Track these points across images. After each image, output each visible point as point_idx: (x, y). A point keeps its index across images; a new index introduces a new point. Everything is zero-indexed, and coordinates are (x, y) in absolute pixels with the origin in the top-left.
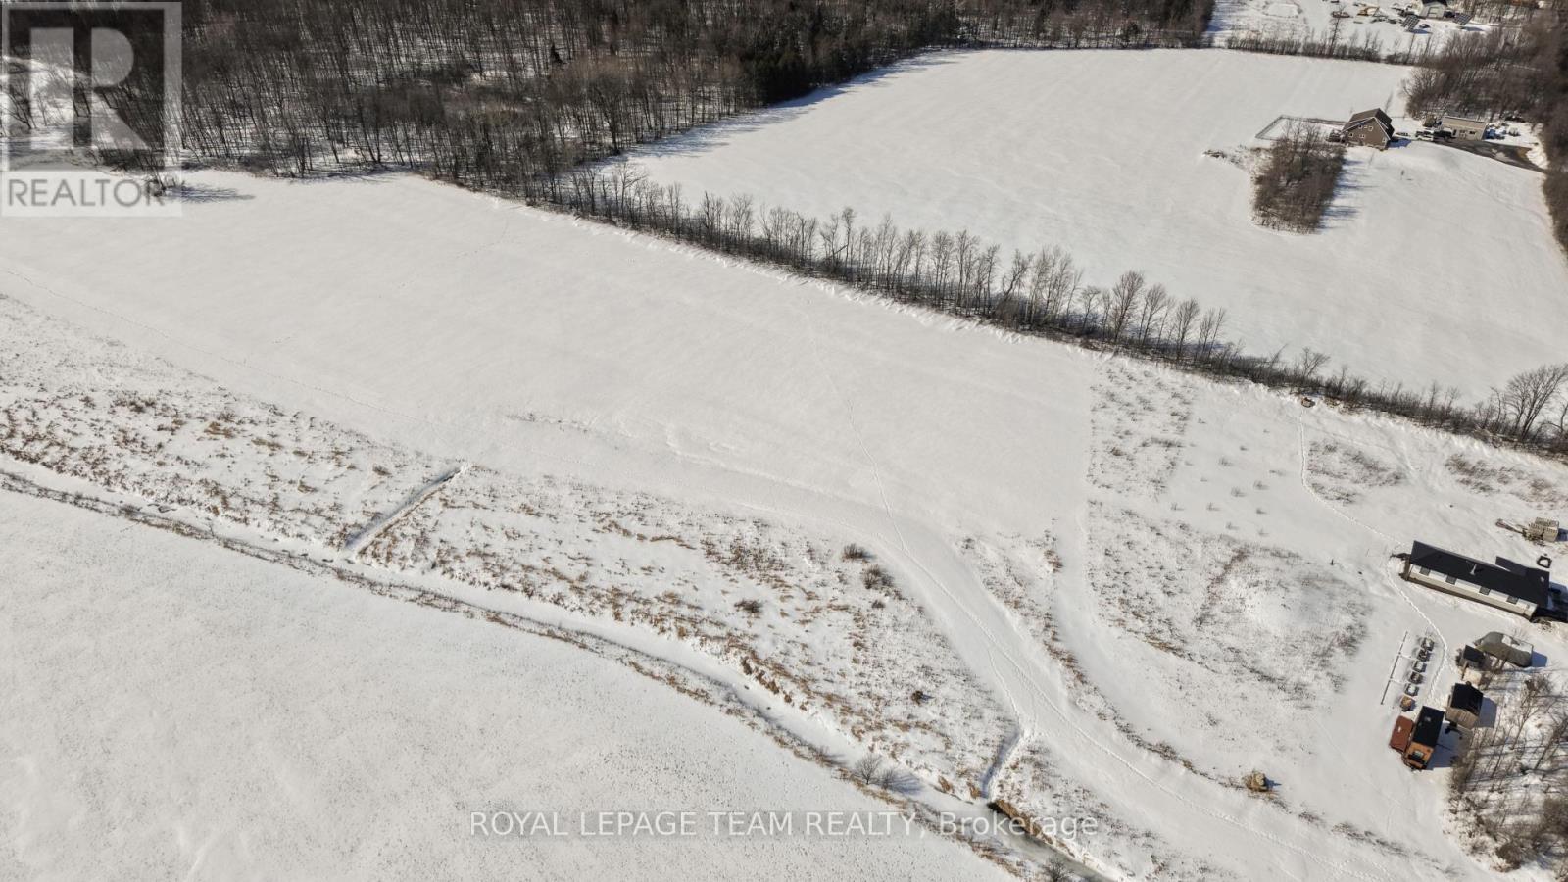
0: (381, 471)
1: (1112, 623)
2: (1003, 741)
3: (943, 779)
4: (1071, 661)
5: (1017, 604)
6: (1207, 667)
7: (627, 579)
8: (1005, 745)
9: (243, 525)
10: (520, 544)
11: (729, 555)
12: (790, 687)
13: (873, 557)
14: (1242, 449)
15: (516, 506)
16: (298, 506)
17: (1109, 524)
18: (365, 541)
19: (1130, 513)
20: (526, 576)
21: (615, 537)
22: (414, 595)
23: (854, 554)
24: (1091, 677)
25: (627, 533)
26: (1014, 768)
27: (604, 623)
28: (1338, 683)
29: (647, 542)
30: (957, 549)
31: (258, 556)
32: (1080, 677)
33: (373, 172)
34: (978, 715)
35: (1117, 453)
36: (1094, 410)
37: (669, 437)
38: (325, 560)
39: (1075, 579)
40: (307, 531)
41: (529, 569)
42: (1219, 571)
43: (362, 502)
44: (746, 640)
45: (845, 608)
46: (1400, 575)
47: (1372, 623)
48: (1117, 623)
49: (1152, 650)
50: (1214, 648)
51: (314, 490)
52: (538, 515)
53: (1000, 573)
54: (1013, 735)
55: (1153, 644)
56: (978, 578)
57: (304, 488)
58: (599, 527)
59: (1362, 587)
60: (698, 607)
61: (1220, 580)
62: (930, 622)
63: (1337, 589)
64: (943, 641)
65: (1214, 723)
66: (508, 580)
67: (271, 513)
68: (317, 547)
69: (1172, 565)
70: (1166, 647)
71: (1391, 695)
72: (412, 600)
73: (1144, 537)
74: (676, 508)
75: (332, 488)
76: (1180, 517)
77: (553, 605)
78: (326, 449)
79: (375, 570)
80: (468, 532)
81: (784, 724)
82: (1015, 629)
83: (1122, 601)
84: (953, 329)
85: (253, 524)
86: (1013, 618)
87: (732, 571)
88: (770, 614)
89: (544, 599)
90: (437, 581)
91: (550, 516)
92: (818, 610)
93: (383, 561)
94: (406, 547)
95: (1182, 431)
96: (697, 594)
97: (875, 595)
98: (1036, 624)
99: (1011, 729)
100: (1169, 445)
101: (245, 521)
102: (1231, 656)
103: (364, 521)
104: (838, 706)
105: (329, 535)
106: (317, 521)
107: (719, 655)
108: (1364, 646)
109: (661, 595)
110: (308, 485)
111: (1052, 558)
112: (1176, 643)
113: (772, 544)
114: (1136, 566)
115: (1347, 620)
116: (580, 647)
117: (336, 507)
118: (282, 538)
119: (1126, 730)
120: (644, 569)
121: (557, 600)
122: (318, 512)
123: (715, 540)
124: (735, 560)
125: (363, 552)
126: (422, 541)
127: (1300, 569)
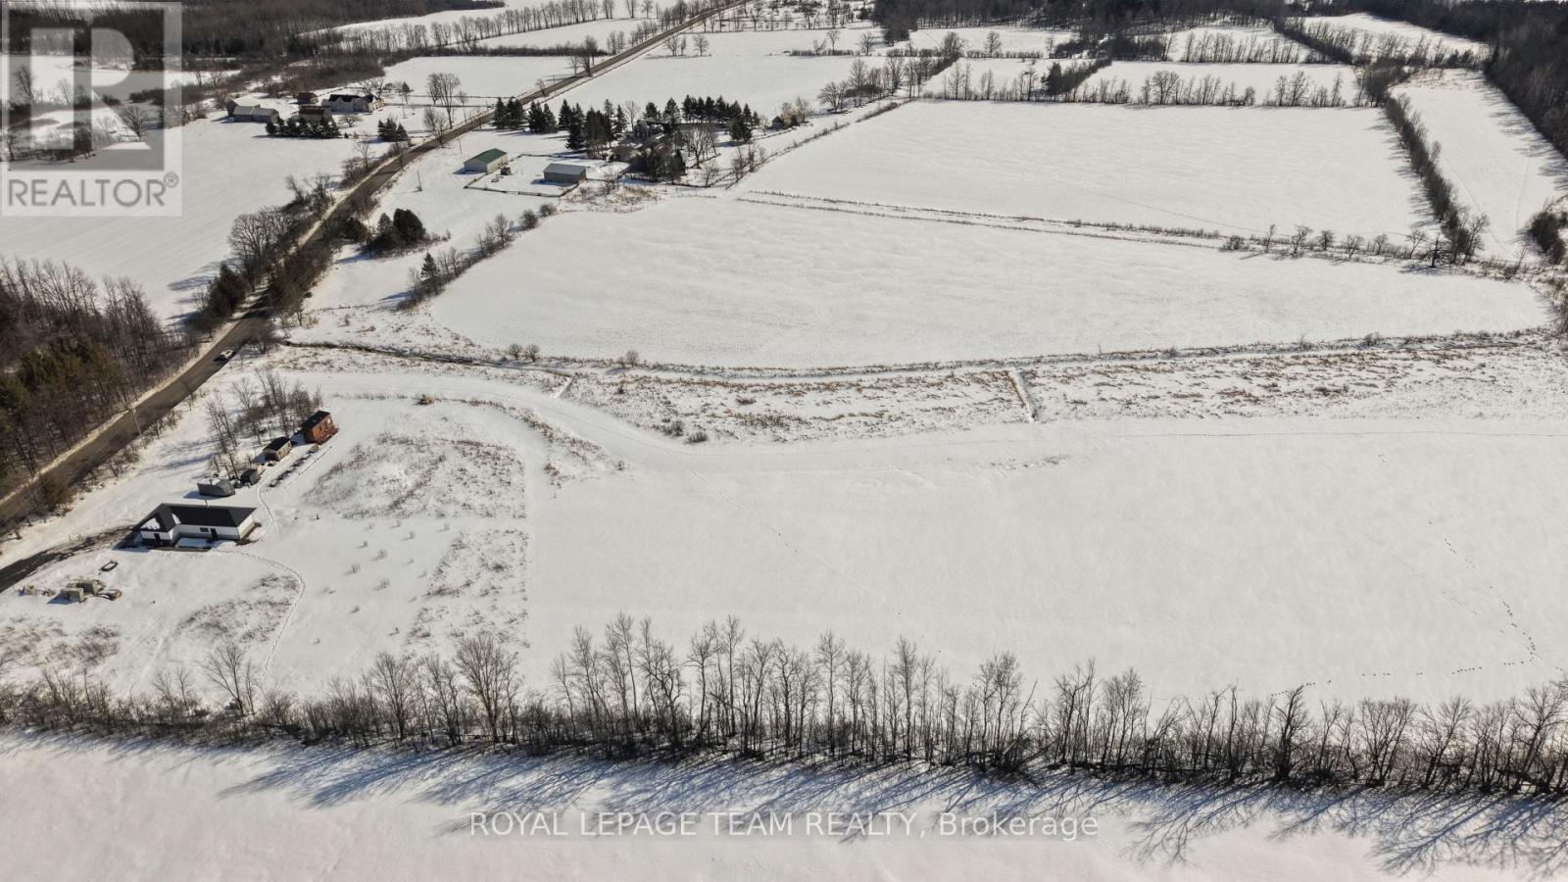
4: (534, 425)
7: (835, 396)
11: (785, 421)
13: (688, 442)
15: (958, 410)
17: (508, 503)
19: (488, 515)
21: (870, 411)
23: (701, 439)
32: (526, 420)
35: (498, 568)
42: (417, 492)
44: (734, 389)
45: (687, 415)
46: (259, 526)
48: (502, 448)
53: (589, 456)
55: (477, 443)
58: (886, 413)
61: (419, 485)
62: (629, 422)
69: (458, 487)
73: (479, 501)
76: (442, 522)
83: (498, 459)
86: (575, 435)
87: (773, 414)
92: (704, 411)
96: (783, 399)
98: (558, 435)
100: (440, 592)
104: (663, 381)
109: (806, 395)
111: (553, 470)
112: (461, 446)
113: (763, 433)
114: (486, 481)
123: (803, 426)
124: (778, 420)
127: (347, 505)
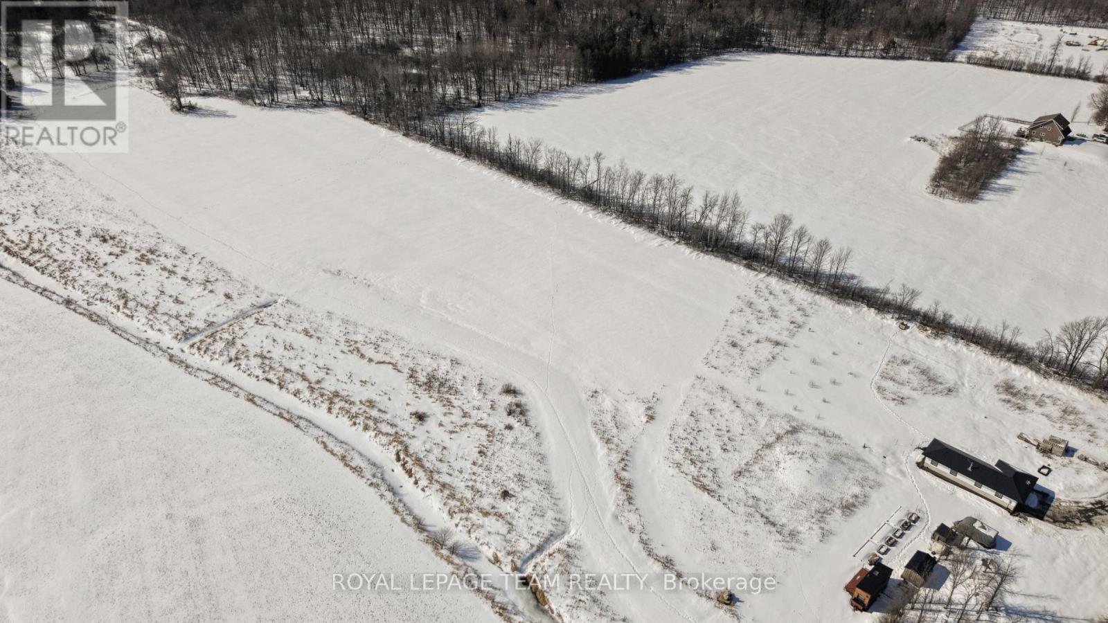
0: (228, 296)
1: (671, 465)
2: (552, 535)
3: (496, 554)
4: (628, 486)
5: (608, 441)
6: (729, 508)
7: (349, 387)
8: (552, 538)
9: (130, 319)
10: (291, 354)
11: (423, 379)
12: (420, 473)
13: (522, 394)
14: (834, 354)
15: (300, 328)
16: (167, 311)
17: (703, 395)
18: (196, 339)
19: (722, 388)
20: (283, 375)
21: (354, 358)
22: (210, 377)
23: (509, 391)
24: (638, 502)
25: (362, 356)
26: (550, 555)
27: (319, 414)
28: (825, 535)
29: (373, 364)
30: (584, 397)
31: (128, 340)
32: (630, 500)
33: (316, 106)
34: (541, 514)
35: (734, 345)
36: (732, 312)
37: (423, 296)
38: (168, 348)
39: (660, 430)
40: (165, 328)
41: (287, 370)
42: (771, 439)
43: (207, 314)
44: (405, 439)
45: (485, 427)
46: (917, 463)
47: (875, 496)
48: (676, 465)
49: (693, 488)
50: (741, 495)
51: (182, 303)
52: (311, 336)
53: (607, 418)
54: (560, 532)
55: (695, 485)
56: (590, 417)
57: (177, 301)
58: (346, 349)
59: (880, 468)
60: (384, 412)
61: (769, 446)
62: (540, 445)
63: (859, 465)
64: (542, 458)
65: (714, 548)
66: (271, 376)
67: (149, 314)
68: (167, 340)
69: (736, 430)
70: (704, 488)
71: (864, 552)
72: (206, 380)
73: (725, 407)
74: (403, 344)
75: (193, 303)
76: (761, 397)
77: (293, 397)
78: (202, 277)
79: (195, 359)
80: (262, 341)
81: (406, 499)
82: (599, 458)
83: (687, 450)
84: (656, 245)
85: (136, 319)
86: (601, 449)
87: (420, 391)
88: (431, 424)
89: (288, 392)
90: (230, 372)
91: (318, 338)
92: (466, 425)
93: (202, 353)
94: (219, 346)
95: (792, 335)
96: (389, 404)
97: (511, 420)
98: (615, 457)
99: (561, 528)
100: (777, 344)
101: (132, 317)
102: (751, 502)
103: (202, 325)
104: (447, 492)
105: (177, 332)
106: (173, 322)
107: (383, 445)
108: (861, 512)
109: (364, 400)
110: (179, 299)
111: (650, 413)
112: (714, 487)
113: (456, 378)
114: (709, 426)
115: (857, 490)
116: (295, 426)
117: (190, 315)
118: (149, 330)
119: (644, 543)
120: (361, 381)
121: (296, 393)
122: (177, 317)
123: (419, 369)
124: (426, 384)
125: (192, 346)
126: (231, 343)
127: (836, 447)
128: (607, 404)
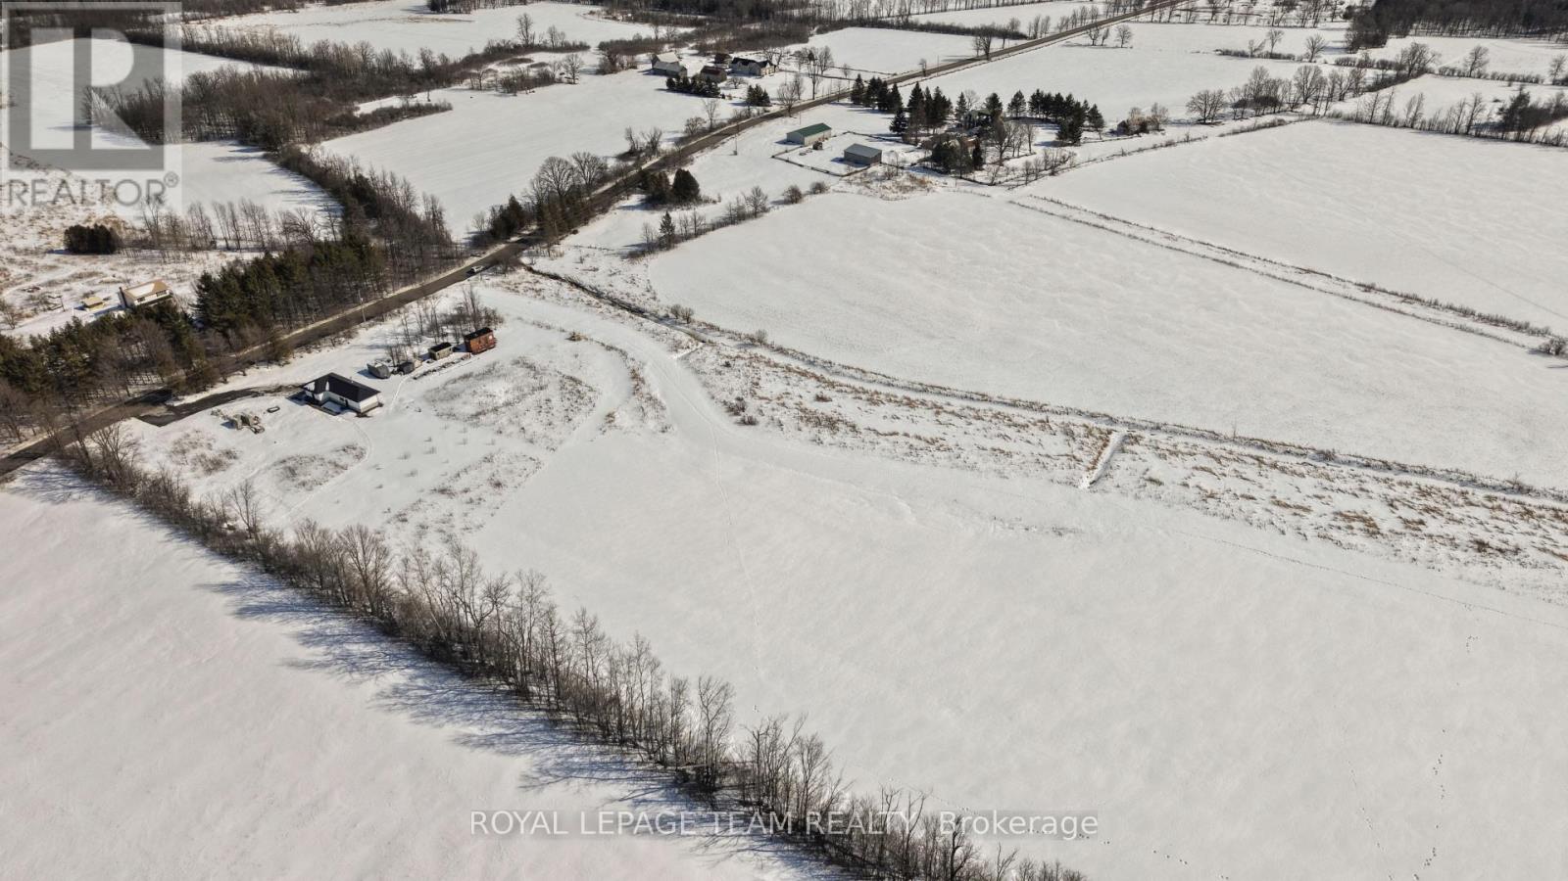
0: (1155, 482)
4: (635, 377)
5: (650, 398)
7: (908, 414)
10: (994, 432)
11: (840, 425)
13: (739, 423)
15: (1016, 457)
17: (554, 436)
19: (532, 441)
20: (976, 414)
21: (928, 435)
23: (751, 422)
25: (919, 438)
29: (901, 434)
30: (674, 428)
32: (633, 371)
35: (498, 485)
39: (602, 409)
41: (978, 419)
44: (823, 385)
45: (761, 398)
48: (593, 390)
49: (582, 379)
53: (651, 414)
55: (580, 381)
56: (668, 413)
58: (941, 442)
62: (709, 393)
64: (705, 384)
69: (532, 413)
70: (572, 379)
73: (535, 428)
74: (886, 453)
76: (495, 437)
82: (657, 389)
83: (582, 398)
86: (657, 393)
87: (835, 416)
88: (812, 396)
92: (778, 399)
96: (857, 405)
97: (740, 404)
98: (644, 390)
100: (443, 491)
104: (772, 364)
109: (882, 406)
111: (610, 419)
113: (809, 431)
114: (556, 414)
123: (851, 434)
124: (835, 423)
127: (445, 406)
128: (651, 424)
